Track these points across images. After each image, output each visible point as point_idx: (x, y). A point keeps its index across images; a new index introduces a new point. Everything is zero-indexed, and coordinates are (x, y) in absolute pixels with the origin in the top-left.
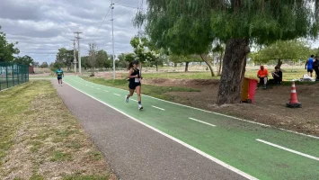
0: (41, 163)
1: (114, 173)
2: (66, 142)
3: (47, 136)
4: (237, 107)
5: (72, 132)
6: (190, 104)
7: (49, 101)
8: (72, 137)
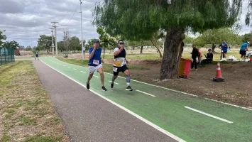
0: (12, 127)
1: (68, 134)
2: (35, 110)
3: (20, 105)
4: (175, 81)
5: (41, 102)
6: (139, 79)
7: (27, 77)
8: (40, 106)
